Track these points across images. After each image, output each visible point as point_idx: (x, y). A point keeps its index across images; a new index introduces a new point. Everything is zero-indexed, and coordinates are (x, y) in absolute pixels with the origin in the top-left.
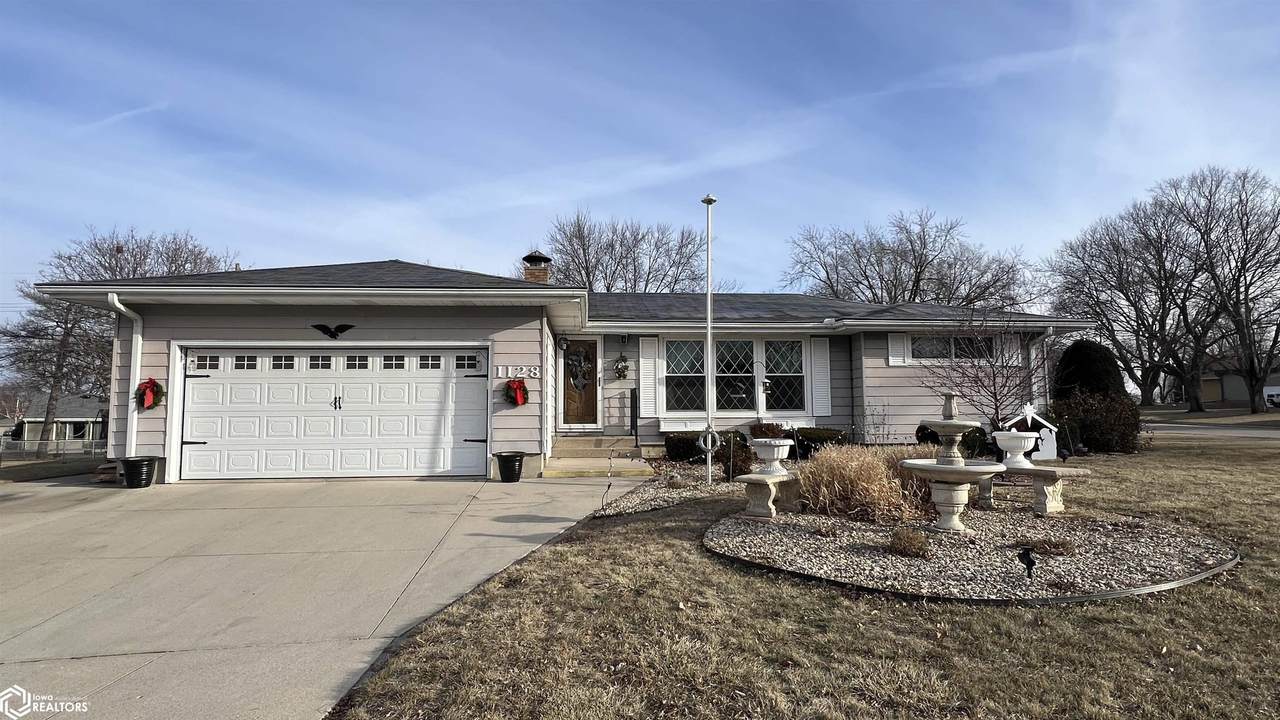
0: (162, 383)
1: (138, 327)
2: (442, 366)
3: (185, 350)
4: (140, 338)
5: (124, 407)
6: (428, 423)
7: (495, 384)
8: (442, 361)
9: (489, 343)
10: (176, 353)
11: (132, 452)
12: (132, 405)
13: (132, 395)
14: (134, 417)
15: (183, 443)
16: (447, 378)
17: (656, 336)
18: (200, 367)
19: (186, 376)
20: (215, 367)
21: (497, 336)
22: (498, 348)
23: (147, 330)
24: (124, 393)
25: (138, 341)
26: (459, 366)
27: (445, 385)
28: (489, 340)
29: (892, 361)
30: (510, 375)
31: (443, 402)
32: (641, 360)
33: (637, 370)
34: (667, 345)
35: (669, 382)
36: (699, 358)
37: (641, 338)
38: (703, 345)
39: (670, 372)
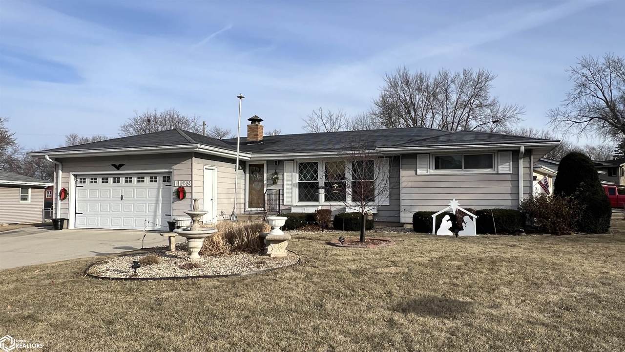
0: (67, 189)
1: (60, 167)
2: (158, 181)
3: (76, 176)
4: (61, 171)
5: (57, 198)
6: (153, 206)
7: (174, 189)
8: (158, 179)
9: (172, 170)
10: (72, 177)
11: (59, 217)
12: (59, 198)
13: (58, 194)
14: (59, 202)
15: (76, 213)
16: (159, 186)
17: (293, 160)
18: (81, 182)
19: (76, 186)
20: (84, 182)
21: (175, 167)
22: (175, 172)
23: (64, 168)
24: (57, 193)
25: (60, 172)
26: (164, 181)
27: (158, 190)
28: (171, 169)
29: (419, 172)
30: (179, 185)
31: (158, 197)
32: (285, 174)
33: (283, 179)
34: (299, 165)
35: (300, 185)
36: (316, 172)
37: (285, 162)
38: (318, 164)
39: (301, 180)
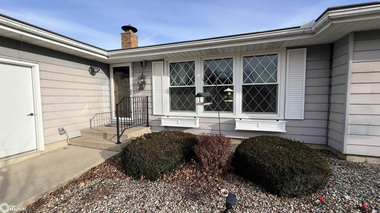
17: (162, 60)
32: (153, 77)
33: (152, 84)
34: (170, 66)
35: (172, 91)
36: (192, 74)
37: (153, 63)
38: (194, 64)
39: (173, 85)
